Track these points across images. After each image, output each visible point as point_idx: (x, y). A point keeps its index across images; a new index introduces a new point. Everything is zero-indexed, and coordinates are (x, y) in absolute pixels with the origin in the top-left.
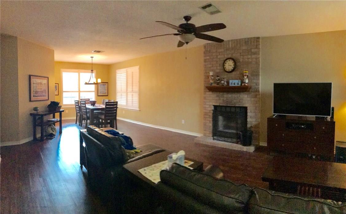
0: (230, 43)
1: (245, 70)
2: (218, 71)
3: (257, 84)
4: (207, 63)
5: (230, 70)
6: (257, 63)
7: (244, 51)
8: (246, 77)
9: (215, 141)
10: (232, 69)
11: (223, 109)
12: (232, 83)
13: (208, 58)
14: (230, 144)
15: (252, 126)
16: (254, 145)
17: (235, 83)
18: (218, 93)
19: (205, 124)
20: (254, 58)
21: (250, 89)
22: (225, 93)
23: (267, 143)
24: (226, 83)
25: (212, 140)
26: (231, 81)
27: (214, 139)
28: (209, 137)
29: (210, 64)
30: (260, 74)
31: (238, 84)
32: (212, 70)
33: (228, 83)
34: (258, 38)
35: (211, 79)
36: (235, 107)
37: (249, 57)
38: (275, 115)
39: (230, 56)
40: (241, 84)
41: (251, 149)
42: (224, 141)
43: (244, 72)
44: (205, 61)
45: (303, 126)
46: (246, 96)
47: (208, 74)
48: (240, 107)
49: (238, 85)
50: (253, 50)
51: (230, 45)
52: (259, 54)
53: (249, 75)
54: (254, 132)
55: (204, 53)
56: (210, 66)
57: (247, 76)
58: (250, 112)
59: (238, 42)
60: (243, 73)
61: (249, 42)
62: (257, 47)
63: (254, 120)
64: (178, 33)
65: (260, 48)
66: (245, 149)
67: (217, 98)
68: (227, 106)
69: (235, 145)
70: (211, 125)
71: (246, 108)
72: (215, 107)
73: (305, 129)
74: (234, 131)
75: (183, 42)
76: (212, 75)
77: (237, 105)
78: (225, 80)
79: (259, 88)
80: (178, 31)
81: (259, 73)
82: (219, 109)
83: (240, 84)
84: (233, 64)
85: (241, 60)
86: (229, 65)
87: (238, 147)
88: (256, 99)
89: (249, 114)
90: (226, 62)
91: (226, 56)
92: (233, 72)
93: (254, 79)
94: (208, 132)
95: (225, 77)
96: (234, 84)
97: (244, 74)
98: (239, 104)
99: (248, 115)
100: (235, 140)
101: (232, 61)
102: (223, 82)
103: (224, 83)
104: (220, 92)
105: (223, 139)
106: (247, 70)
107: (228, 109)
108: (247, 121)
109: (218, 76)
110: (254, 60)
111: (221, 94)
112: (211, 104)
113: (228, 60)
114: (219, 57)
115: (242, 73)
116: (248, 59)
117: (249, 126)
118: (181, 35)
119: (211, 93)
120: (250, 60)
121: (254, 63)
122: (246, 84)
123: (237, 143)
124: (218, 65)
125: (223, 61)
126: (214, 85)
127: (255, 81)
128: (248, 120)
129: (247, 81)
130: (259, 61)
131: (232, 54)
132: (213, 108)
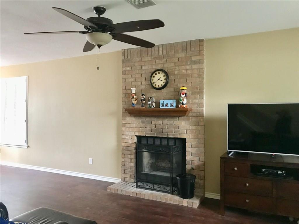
0: (161, 49)
1: (181, 85)
2: (143, 87)
3: (200, 105)
4: (126, 76)
5: (160, 86)
6: (200, 76)
7: (180, 60)
8: (184, 95)
9: (139, 190)
10: (163, 84)
11: (151, 142)
12: (163, 104)
13: (128, 69)
14: (162, 194)
15: (194, 167)
16: (198, 197)
17: (168, 103)
18: (143, 119)
19: (124, 164)
20: (195, 69)
21: (190, 112)
22: (153, 119)
23: (220, 195)
24: (154, 104)
25: (136, 189)
26: (161, 102)
27: (137, 187)
28: (130, 184)
29: (132, 77)
30: (205, 90)
31: (172, 105)
32: (135, 87)
33: (158, 104)
34: (202, 41)
35: (133, 98)
36: (168, 139)
37: (188, 67)
38: (231, 152)
39: (159, 67)
40: (177, 106)
41: (194, 203)
42: (153, 189)
43: (181, 88)
44: (124, 73)
45: (280, 172)
46: (183, 123)
47: (129, 92)
48: (175, 139)
49: (172, 107)
50: (193, 59)
51: (161, 52)
52: (203, 63)
53: (188, 93)
54: (197, 176)
55: (123, 62)
56: (131, 80)
57: (186, 94)
58: (190, 146)
59: (171, 47)
60: (180, 90)
61: (189, 47)
62: (200, 53)
63: (197, 158)
64: (85, 30)
65: (204, 55)
66: (185, 202)
67: (142, 125)
68: (156, 137)
69: (169, 196)
70: (132, 165)
71: (183, 141)
72: (139, 138)
73: (284, 176)
74: (168, 175)
75: (94, 43)
76: (134, 92)
77: (170, 136)
78: (154, 100)
79: (203, 110)
80: (86, 27)
81: (203, 89)
82: (144, 141)
83: (175, 105)
84: (165, 77)
85: (176, 72)
86: (159, 79)
87: (174, 200)
88: (199, 128)
89: (189, 149)
90: (154, 75)
91: (155, 68)
92: (164, 89)
93: (195, 99)
94: (128, 176)
95: (153, 95)
96: (167, 106)
97: (181, 92)
98: (174, 135)
99: (187, 150)
100: (168, 188)
101: (163, 74)
102: (150, 102)
103: (152, 104)
104: (146, 116)
105: (151, 186)
106: (184, 85)
107: (158, 142)
108: (186, 160)
109: (143, 95)
110: (196, 71)
111: (147, 119)
112: (133, 133)
113: (157, 73)
114: (143, 68)
115: (178, 90)
116: (187, 70)
117: (188, 167)
118: (89, 34)
119: (133, 118)
120: (189, 72)
121: (196, 75)
122: (184, 106)
123: (172, 193)
124: (144, 80)
125: (151, 74)
126: (136, 107)
127: (197, 101)
128: (187, 158)
129: (185, 102)
130: (203, 73)
131: (163, 64)
132: (135, 140)
